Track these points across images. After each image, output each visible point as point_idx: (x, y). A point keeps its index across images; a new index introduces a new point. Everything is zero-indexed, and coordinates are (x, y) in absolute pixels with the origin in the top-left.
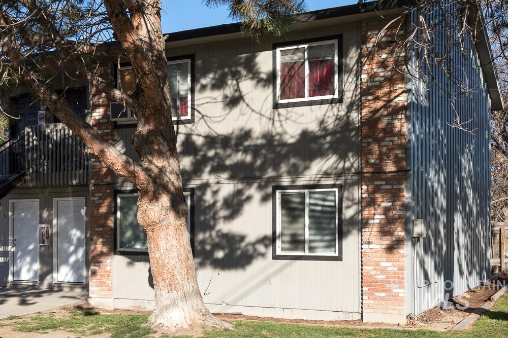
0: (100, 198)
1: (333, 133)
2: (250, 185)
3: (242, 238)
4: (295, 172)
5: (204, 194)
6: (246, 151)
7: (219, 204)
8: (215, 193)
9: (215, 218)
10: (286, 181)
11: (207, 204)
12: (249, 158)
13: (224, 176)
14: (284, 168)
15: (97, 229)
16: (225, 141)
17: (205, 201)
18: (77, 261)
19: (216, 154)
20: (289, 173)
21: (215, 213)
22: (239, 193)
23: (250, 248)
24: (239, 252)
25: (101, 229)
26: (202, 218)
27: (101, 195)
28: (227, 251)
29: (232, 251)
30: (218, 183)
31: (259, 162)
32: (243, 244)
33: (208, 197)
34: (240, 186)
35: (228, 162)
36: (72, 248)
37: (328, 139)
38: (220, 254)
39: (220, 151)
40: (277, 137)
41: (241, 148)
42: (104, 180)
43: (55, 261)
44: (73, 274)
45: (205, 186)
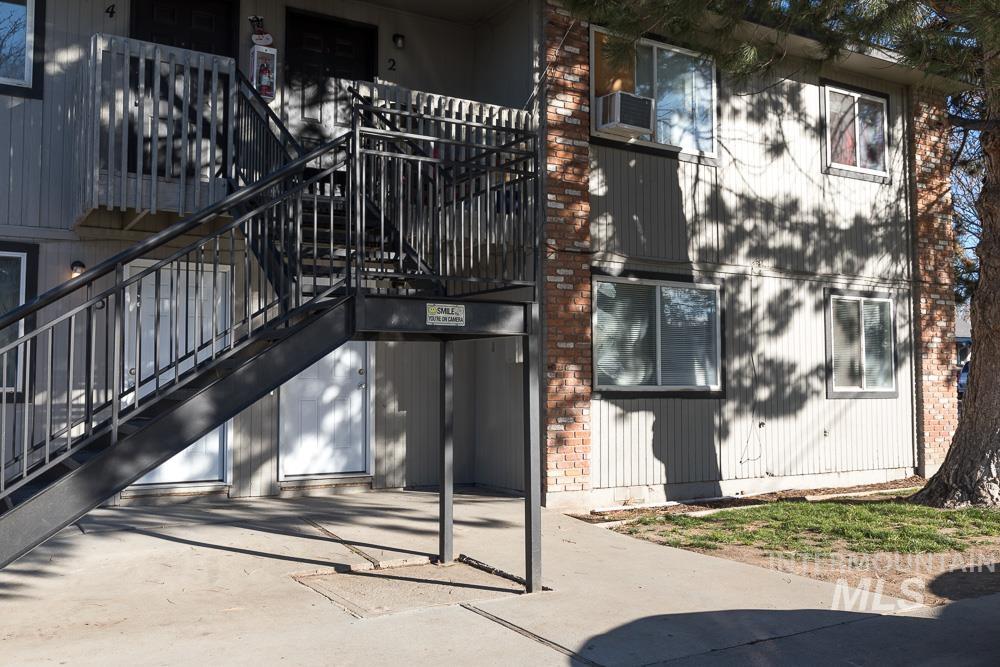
0: (568, 280)
1: (885, 225)
2: (799, 283)
3: (792, 367)
4: (851, 272)
5: (738, 291)
6: (793, 229)
7: (761, 310)
8: (755, 291)
9: (753, 332)
10: (841, 283)
11: (743, 309)
12: (797, 242)
13: (768, 264)
14: (839, 264)
15: (562, 345)
16: (766, 209)
17: (740, 304)
18: (346, 424)
19: (755, 227)
20: (845, 272)
21: (756, 325)
22: (786, 294)
23: (803, 382)
24: (788, 390)
25: (571, 345)
26: (737, 333)
27: (571, 272)
28: (773, 387)
29: (781, 387)
30: (760, 275)
31: (810, 251)
32: (793, 377)
33: (745, 297)
34: (787, 284)
35: (771, 244)
36: (331, 394)
37: (881, 231)
38: (763, 394)
39: (761, 224)
40: (829, 217)
41: (788, 224)
42: (576, 243)
43: (286, 427)
45: (739, 279)
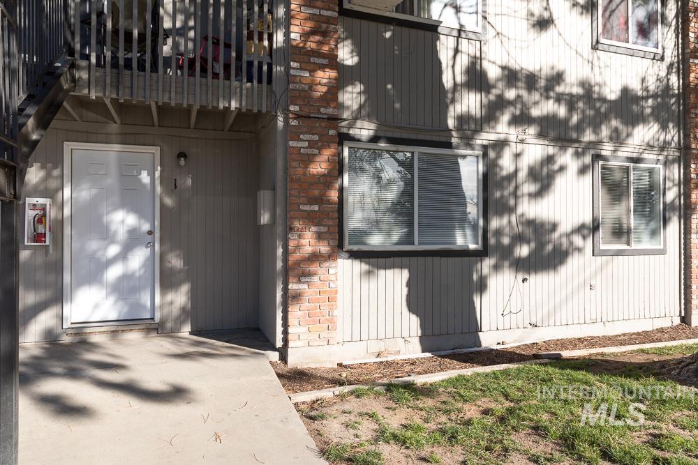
0: (312, 144)
1: (655, 96)
2: (563, 148)
3: (554, 227)
4: (618, 139)
5: (499, 156)
6: (559, 98)
7: (522, 175)
8: (517, 156)
9: (515, 195)
10: (607, 149)
11: (504, 173)
12: (562, 111)
13: (532, 130)
14: (605, 132)
15: (307, 208)
16: (531, 81)
17: (501, 168)
19: (519, 96)
20: (611, 139)
21: (516, 188)
22: (550, 159)
23: (564, 240)
24: (550, 247)
25: (316, 208)
26: (498, 194)
27: (316, 138)
28: (533, 245)
30: (522, 141)
31: (575, 119)
32: (555, 235)
33: (506, 163)
34: (551, 150)
35: (535, 112)
36: (113, 250)
37: (650, 102)
38: (524, 251)
39: (524, 93)
40: (596, 89)
41: (551, 94)
42: (322, 110)
43: (67, 278)
44: (116, 302)
45: (501, 145)
